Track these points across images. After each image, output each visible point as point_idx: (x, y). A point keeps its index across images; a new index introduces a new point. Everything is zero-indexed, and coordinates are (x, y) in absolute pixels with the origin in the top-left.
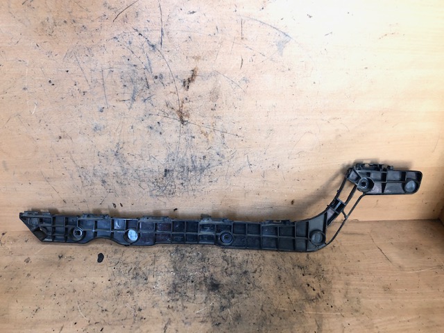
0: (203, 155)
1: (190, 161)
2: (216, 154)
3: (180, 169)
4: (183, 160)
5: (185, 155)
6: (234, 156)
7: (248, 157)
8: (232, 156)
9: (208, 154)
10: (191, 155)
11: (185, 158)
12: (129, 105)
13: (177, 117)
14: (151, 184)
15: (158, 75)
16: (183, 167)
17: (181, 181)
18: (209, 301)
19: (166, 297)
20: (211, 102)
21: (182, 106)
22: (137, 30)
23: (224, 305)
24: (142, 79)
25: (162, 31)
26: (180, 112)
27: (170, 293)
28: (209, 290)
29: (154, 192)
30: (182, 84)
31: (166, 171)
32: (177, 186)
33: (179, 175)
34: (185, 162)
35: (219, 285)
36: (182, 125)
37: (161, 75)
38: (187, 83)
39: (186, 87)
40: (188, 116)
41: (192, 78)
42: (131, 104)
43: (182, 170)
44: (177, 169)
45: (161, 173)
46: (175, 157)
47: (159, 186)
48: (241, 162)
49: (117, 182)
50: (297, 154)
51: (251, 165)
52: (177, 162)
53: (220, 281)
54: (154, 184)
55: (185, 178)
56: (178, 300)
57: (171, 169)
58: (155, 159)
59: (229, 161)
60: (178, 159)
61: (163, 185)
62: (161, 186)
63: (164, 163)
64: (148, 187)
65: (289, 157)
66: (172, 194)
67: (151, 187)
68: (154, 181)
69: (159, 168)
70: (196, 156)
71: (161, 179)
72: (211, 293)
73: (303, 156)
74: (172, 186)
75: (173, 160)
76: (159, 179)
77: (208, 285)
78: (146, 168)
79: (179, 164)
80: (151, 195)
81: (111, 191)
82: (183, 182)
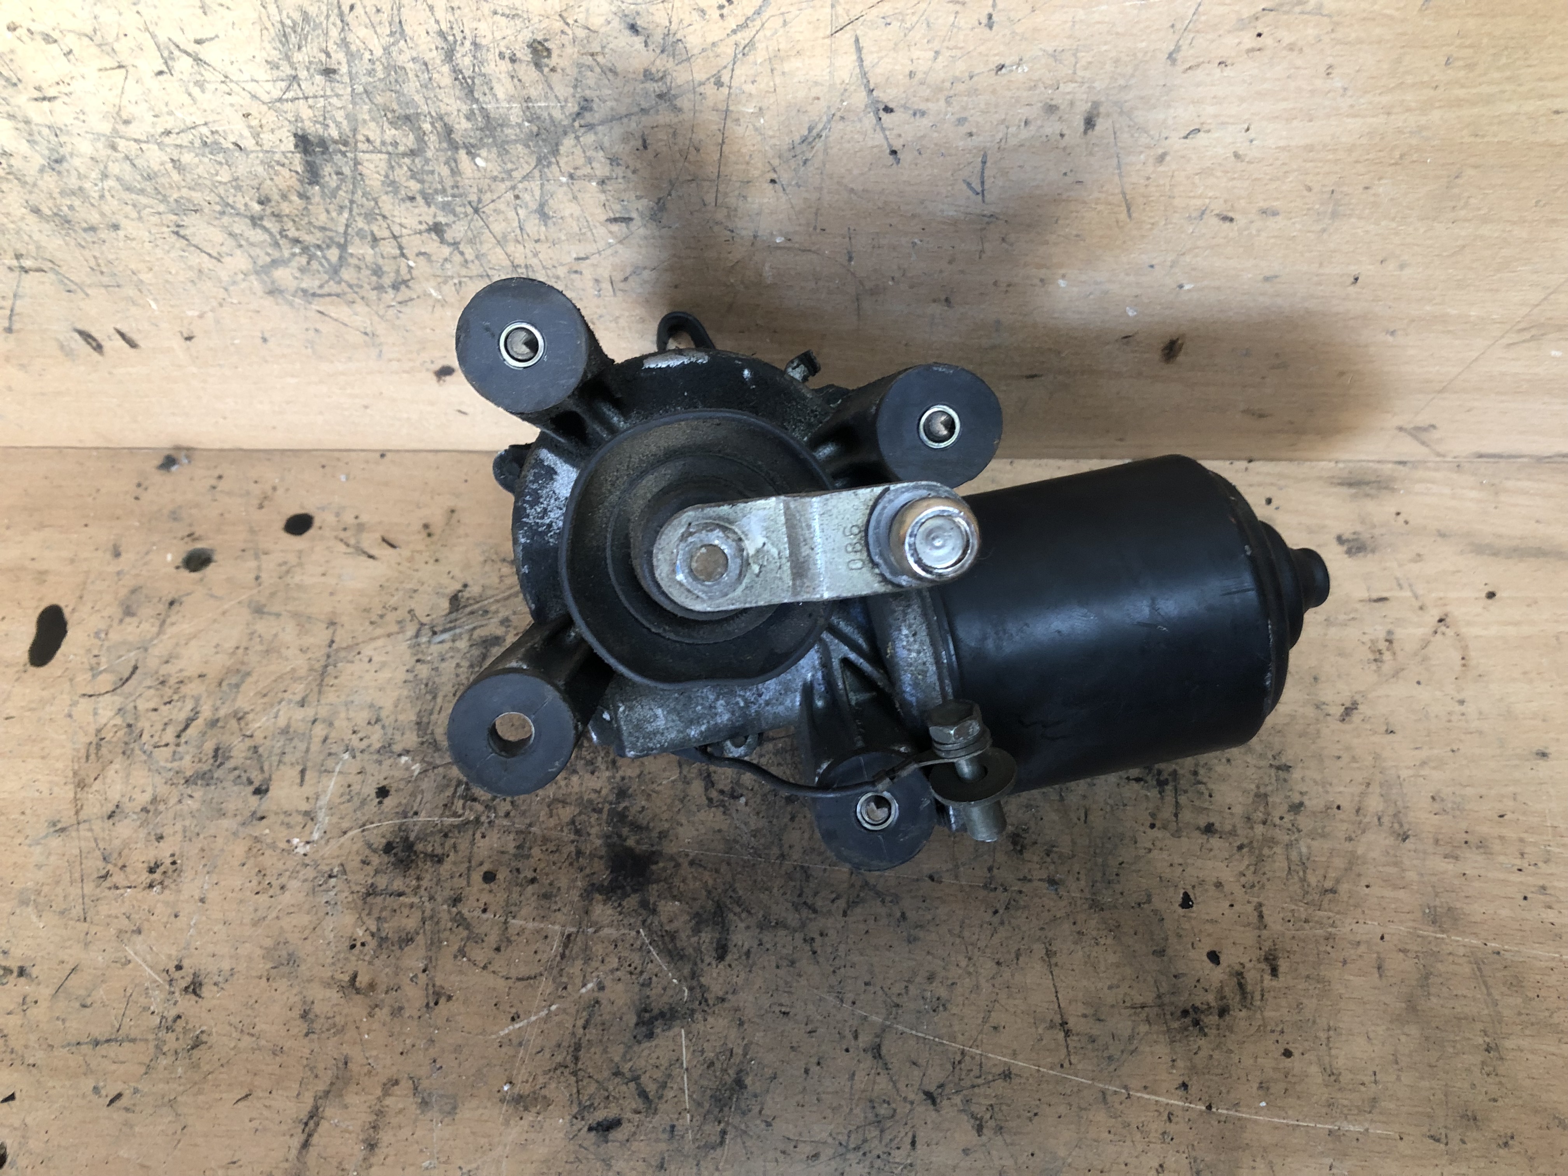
0: (526, 36)
1: (443, 75)
2: (616, 23)
3: (391, 133)
4: (393, 68)
5: (399, 31)
6: (751, 44)
7: (859, 50)
8: (743, 37)
9: (559, 25)
10: (442, 34)
11: (403, 59)
14: (241, 226)
16: (409, 120)
17: (429, 214)
18: (575, 968)
19: (349, 919)
23: (659, 999)
27: (371, 892)
28: (592, 890)
29: (284, 276)
31: (303, 142)
32: (413, 244)
33: (401, 174)
34: (411, 88)
35: (652, 857)
43: (408, 141)
44: (372, 130)
45: (277, 157)
46: (332, 48)
47: (296, 241)
48: (815, 91)
49: (36, 211)
50: (1242, 25)
51: (888, 110)
52: (360, 89)
53: (663, 835)
54: (265, 229)
55: (444, 191)
56: (408, 940)
57: (334, 133)
58: (198, 60)
59: (725, 79)
60: (361, 67)
61: (319, 234)
62: (308, 239)
63: (277, 94)
64: (231, 242)
65: (1178, 49)
66: (395, 287)
67: (252, 244)
68: (257, 207)
69: (254, 123)
70: (475, 44)
71: (295, 198)
72: (602, 911)
73: (1291, 48)
74: (375, 240)
75: (328, 72)
76: (284, 197)
77: (592, 856)
78: (168, 123)
79: (379, 100)
80: (271, 293)
81: (27, 263)
82: (442, 219)
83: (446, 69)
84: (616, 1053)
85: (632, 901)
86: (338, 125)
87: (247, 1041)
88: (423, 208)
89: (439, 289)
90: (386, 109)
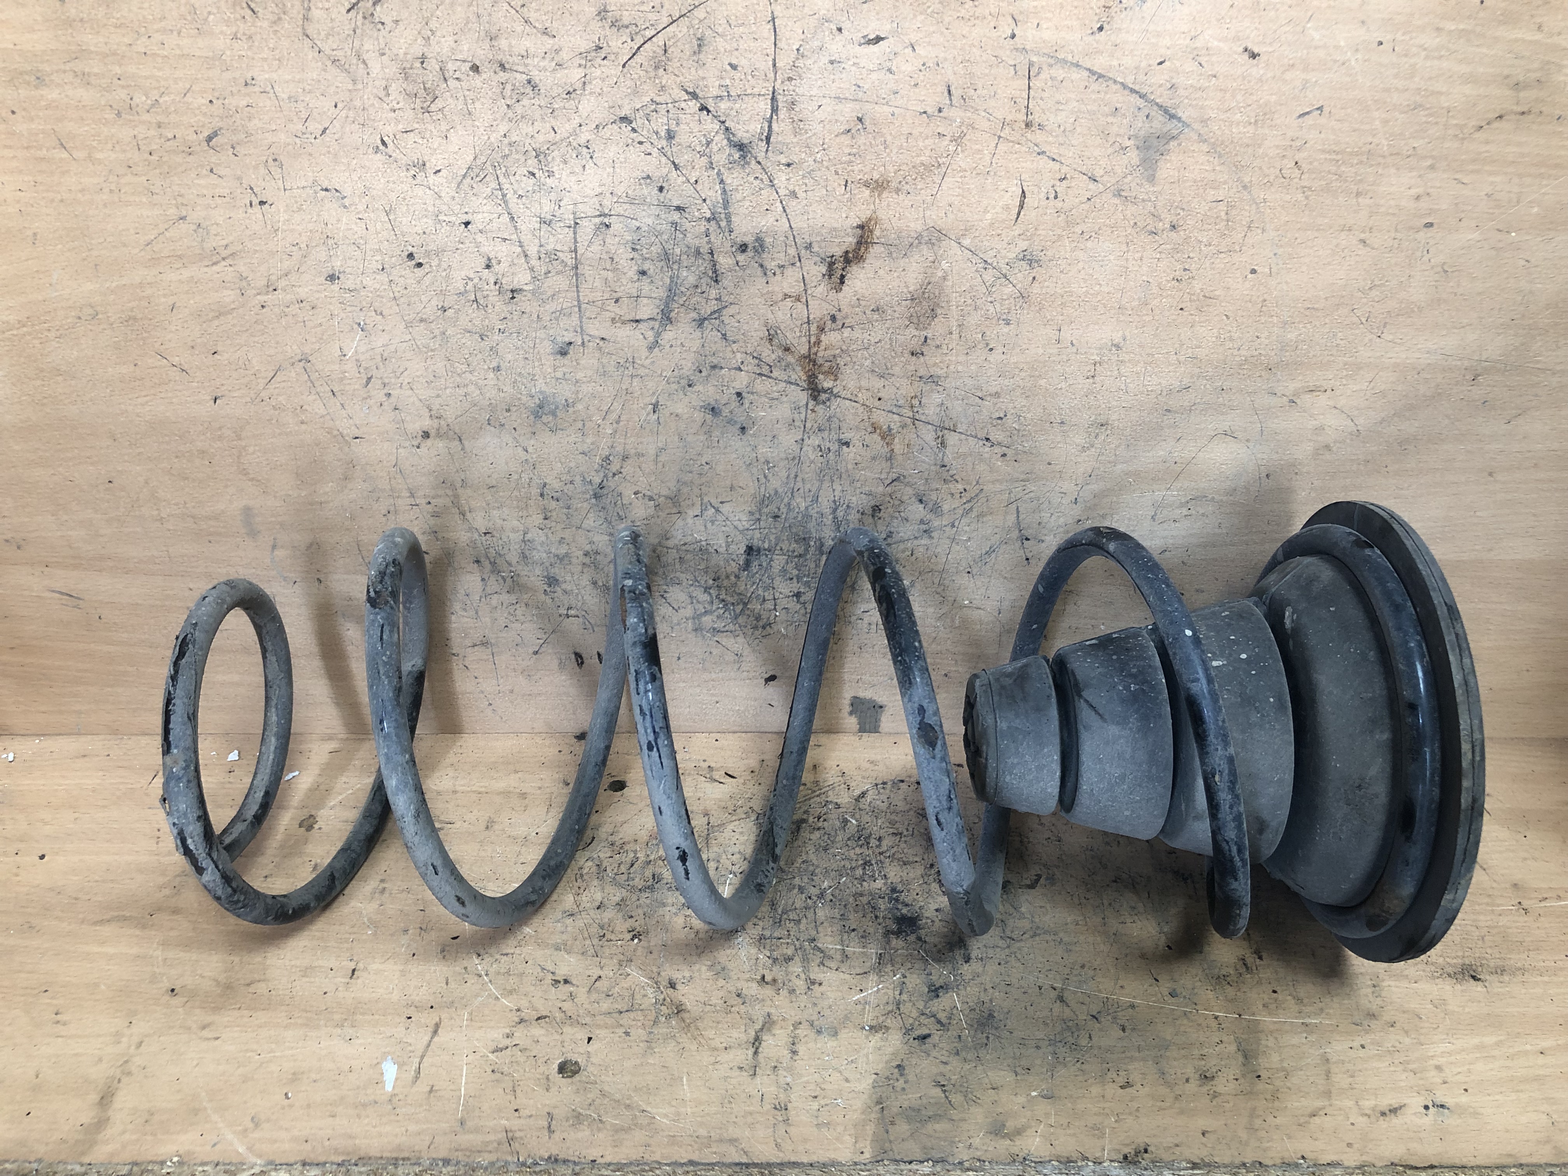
0: (873, 503)
1: (828, 520)
2: (913, 499)
3: (794, 545)
4: (807, 516)
5: (816, 499)
6: (971, 509)
7: (1018, 512)
8: (967, 506)
9: (888, 499)
10: (834, 501)
11: (813, 512)
12: (650, 335)
13: (799, 374)
14: (698, 593)
15: (749, 239)
16: (804, 540)
17: (795, 586)
18: (888, 969)
20: (912, 331)
21: (818, 342)
22: (694, 96)
23: (938, 981)
24: (698, 253)
25: (773, 99)
26: (810, 360)
28: (887, 933)
29: (707, 620)
30: (824, 269)
31: (750, 550)
32: (783, 603)
34: (812, 525)
35: (917, 918)
36: (812, 403)
37: (759, 240)
38: (839, 265)
39: (836, 279)
40: (834, 373)
41: (857, 250)
42: (658, 334)
43: (800, 550)
44: (785, 545)
45: (734, 557)
46: (782, 506)
47: (723, 600)
48: (996, 530)
49: (595, 583)
50: (1182, 505)
51: (1027, 539)
52: (787, 525)
53: (921, 908)
54: (710, 594)
55: (808, 576)
56: (789, 959)
57: (766, 546)
58: (717, 510)
59: (956, 524)
60: (792, 515)
61: (736, 597)
62: (729, 599)
63: (747, 526)
64: (689, 601)
65: (1156, 514)
66: (764, 627)
67: (698, 602)
68: (711, 582)
69: (730, 540)
70: (848, 506)
71: (732, 578)
72: (895, 942)
73: (1203, 515)
74: (764, 600)
75: (776, 517)
76: (728, 577)
77: (884, 918)
78: (689, 539)
79: (794, 530)
80: (696, 630)
81: (571, 612)
82: (802, 590)
83: (831, 517)
84: (921, 1005)
85: (912, 938)
86: (770, 541)
87: (708, 1008)
88: (795, 584)
89: (786, 629)
90: (797, 534)
